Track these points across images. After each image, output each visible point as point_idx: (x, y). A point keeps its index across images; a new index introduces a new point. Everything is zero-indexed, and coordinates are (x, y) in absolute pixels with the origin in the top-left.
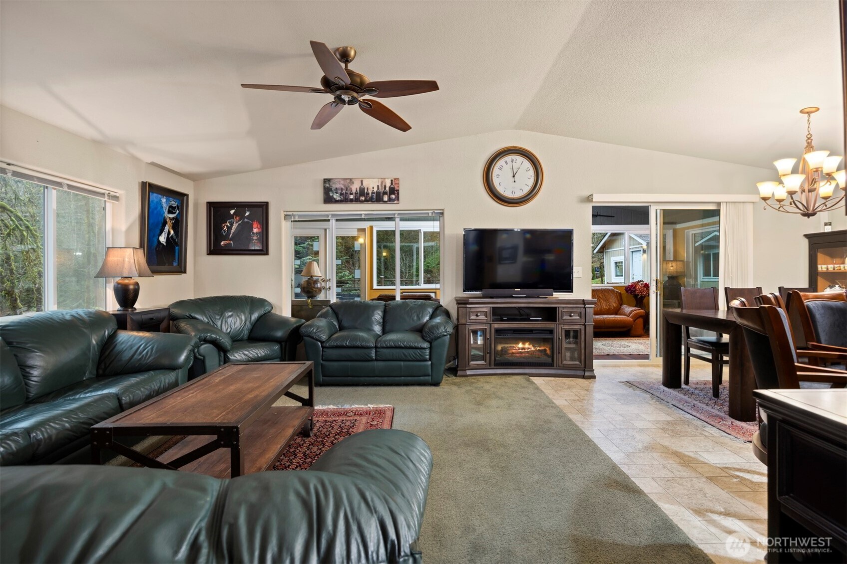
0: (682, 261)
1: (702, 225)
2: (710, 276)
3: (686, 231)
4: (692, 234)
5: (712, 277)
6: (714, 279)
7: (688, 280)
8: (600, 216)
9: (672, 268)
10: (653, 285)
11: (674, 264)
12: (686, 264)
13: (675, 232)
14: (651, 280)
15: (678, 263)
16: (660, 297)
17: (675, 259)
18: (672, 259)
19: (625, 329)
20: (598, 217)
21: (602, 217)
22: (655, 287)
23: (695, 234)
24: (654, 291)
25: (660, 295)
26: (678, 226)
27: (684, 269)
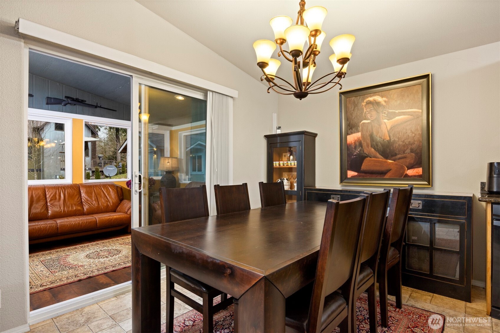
0: (177, 158)
1: (192, 128)
2: (196, 171)
3: (179, 133)
4: (184, 136)
5: (197, 172)
6: (199, 173)
7: (181, 174)
8: (100, 107)
9: (168, 164)
10: (135, 183)
11: (170, 160)
12: (179, 161)
13: (171, 133)
14: (132, 175)
15: (174, 159)
16: (145, 198)
17: (171, 157)
18: (169, 156)
19: (122, 227)
20: (98, 109)
21: (102, 109)
22: (137, 186)
23: (186, 136)
24: (136, 191)
25: (145, 194)
26: (174, 128)
27: (178, 165)
